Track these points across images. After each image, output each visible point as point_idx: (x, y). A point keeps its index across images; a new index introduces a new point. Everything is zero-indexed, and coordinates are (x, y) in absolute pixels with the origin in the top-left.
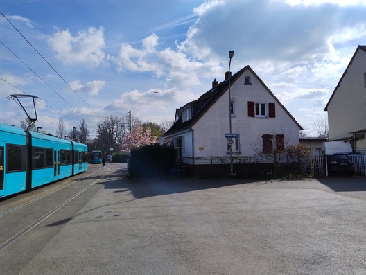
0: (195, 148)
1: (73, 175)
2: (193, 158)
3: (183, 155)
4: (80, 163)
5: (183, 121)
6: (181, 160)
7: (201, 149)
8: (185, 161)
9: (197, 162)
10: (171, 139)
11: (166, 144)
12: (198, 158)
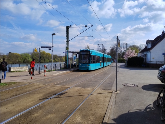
0: (151, 58)
1: (104, 67)
2: (150, 61)
3: (147, 60)
4: (107, 62)
5: (148, 48)
6: (146, 62)
7: (153, 58)
8: (147, 62)
9: (151, 63)
10: (143, 54)
11: (140, 56)
12: (152, 61)
